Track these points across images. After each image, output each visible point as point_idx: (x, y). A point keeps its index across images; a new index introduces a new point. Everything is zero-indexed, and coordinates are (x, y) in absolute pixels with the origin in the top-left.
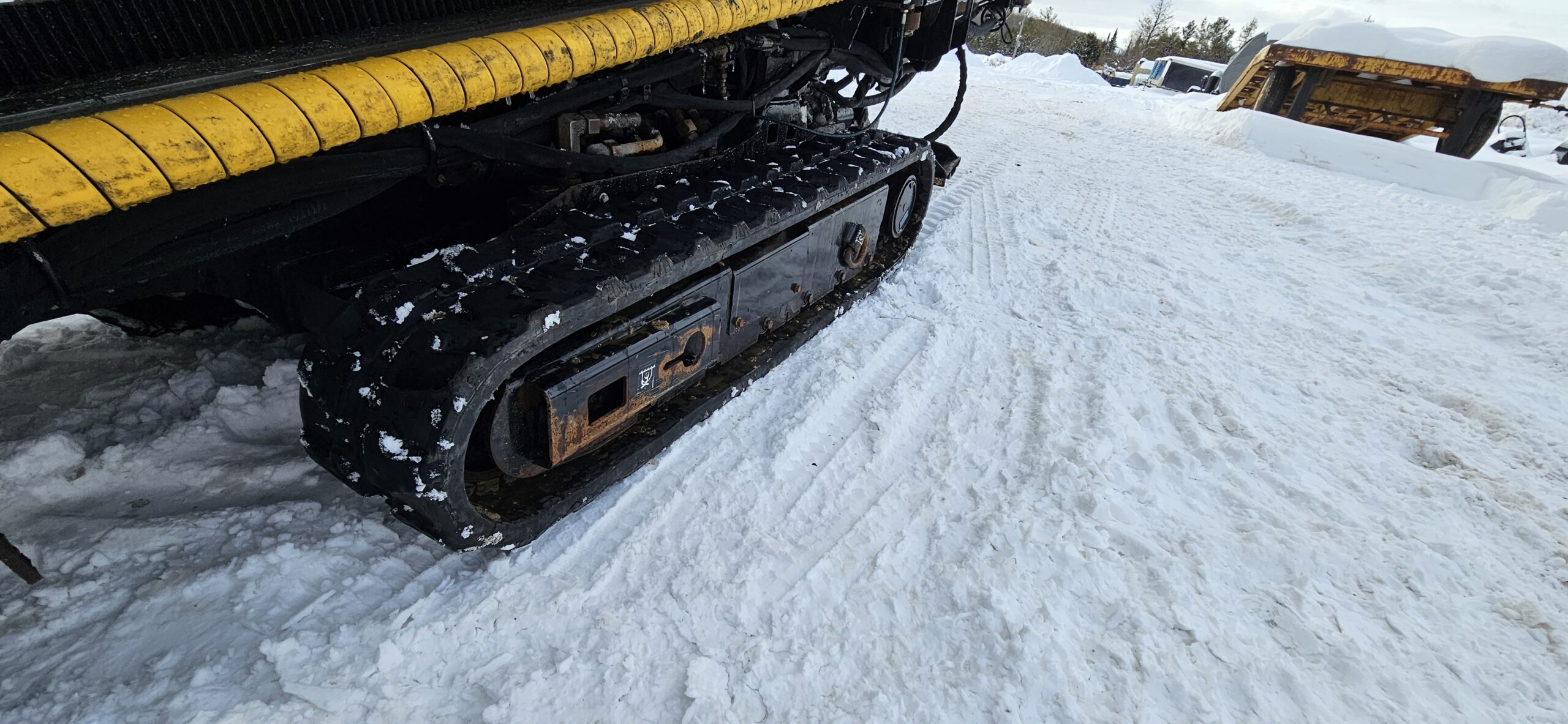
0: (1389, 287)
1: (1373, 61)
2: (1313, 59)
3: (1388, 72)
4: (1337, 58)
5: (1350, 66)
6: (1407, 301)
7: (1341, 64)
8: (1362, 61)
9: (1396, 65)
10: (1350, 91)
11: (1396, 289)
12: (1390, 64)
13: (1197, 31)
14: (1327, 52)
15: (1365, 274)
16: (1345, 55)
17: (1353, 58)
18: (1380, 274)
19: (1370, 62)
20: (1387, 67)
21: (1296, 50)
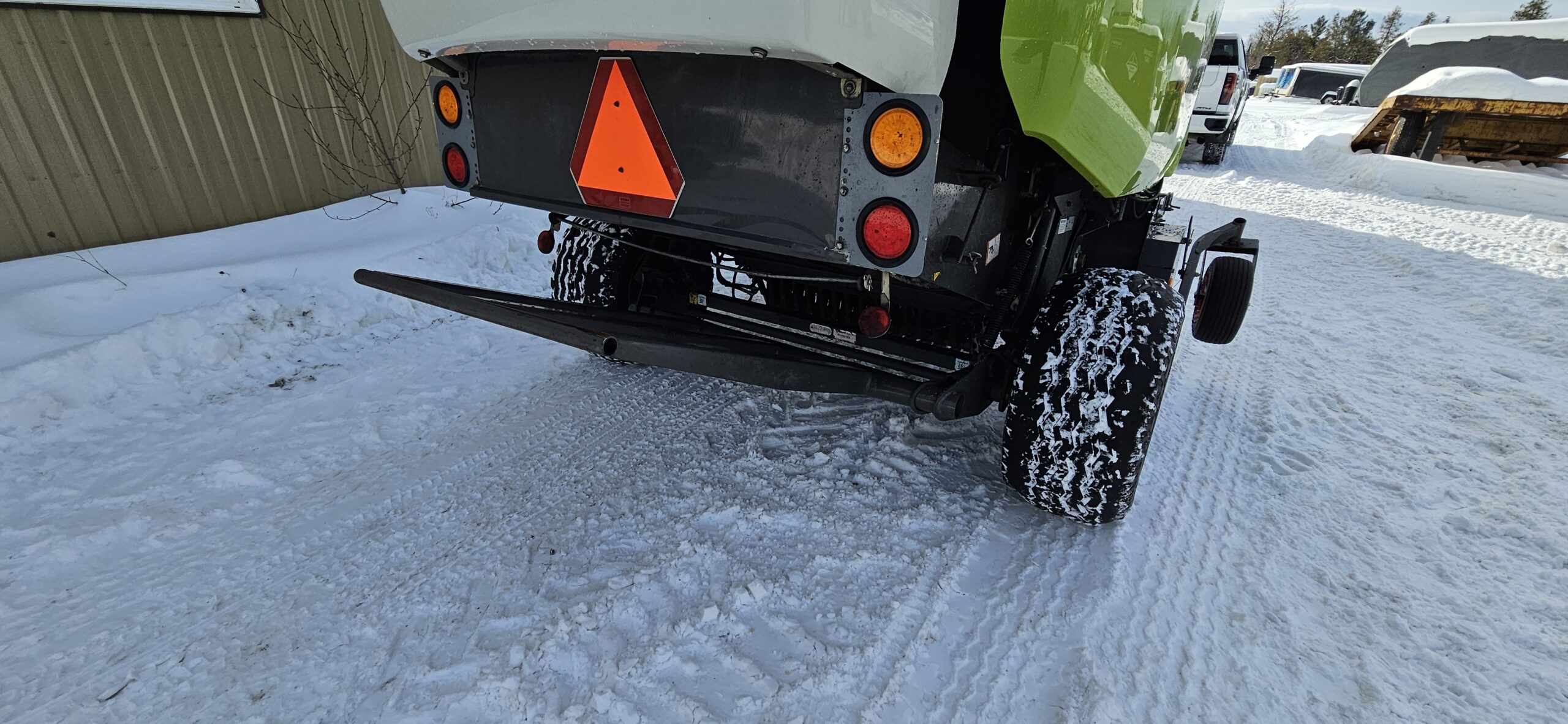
0: (1478, 321)
1: (1502, 103)
2: (1440, 105)
3: (1518, 111)
4: (1465, 104)
5: (1479, 109)
6: (1490, 331)
7: (1470, 108)
8: (1491, 104)
9: (1526, 105)
10: (1484, 127)
11: (1483, 322)
12: (1519, 105)
13: (1330, 23)
14: (1454, 99)
15: (1462, 312)
16: (1472, 100)
17: (1481, 102)
18: (1473, 312)
19: (1498, 104)
20: (1516, 107)
21: (1422, 99)
